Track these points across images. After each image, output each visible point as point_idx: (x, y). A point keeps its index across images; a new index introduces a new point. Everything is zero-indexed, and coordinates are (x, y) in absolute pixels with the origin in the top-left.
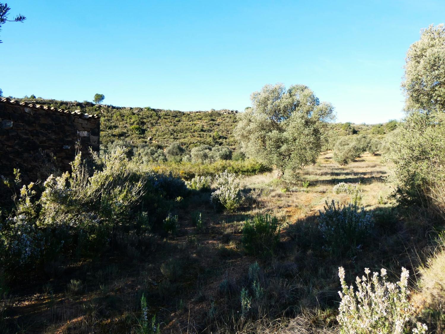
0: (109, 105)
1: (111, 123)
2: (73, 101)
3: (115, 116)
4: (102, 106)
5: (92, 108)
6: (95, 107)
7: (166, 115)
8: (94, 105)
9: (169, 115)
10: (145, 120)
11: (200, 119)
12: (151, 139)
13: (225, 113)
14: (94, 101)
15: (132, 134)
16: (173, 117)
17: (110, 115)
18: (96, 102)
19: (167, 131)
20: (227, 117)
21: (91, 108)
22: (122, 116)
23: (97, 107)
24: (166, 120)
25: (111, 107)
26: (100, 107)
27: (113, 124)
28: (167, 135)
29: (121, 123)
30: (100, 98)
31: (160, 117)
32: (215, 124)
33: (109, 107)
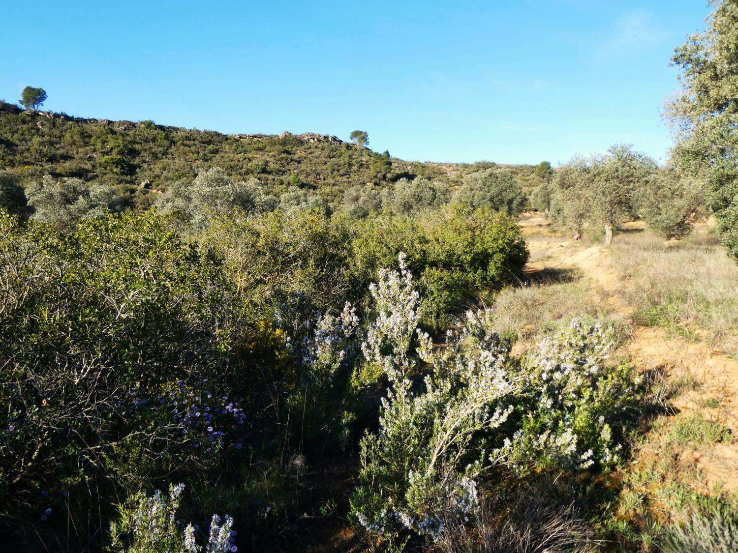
0: (59, 112)
1: (58, 149)
3: (68, 136)
4: (40, 113)
5: (15, 116)
6: (22, 115)
7: (187, 138)
8: (21, 111)
9: (194, 140)
10: (138, 147)
11: (261, 150)
12: (147, 186)
13: (312, 141)
14: (21, 102)
15: (104, 174)
16: (203, 142)
17: (56, 132)
18: (26, 106)
19: (187, 169)
20: (316, 147)
21: (11, 116)
22: (85, 136)
23: (28, 115)
24: (187, 149)
25: (62, 117)
26: (35, 115)
27: (61, 151)
28: (185, 178)
29: (81, 150)
30: (35, 95)
31: (173, 143)
32: (292, 160)
33: (56, 116)
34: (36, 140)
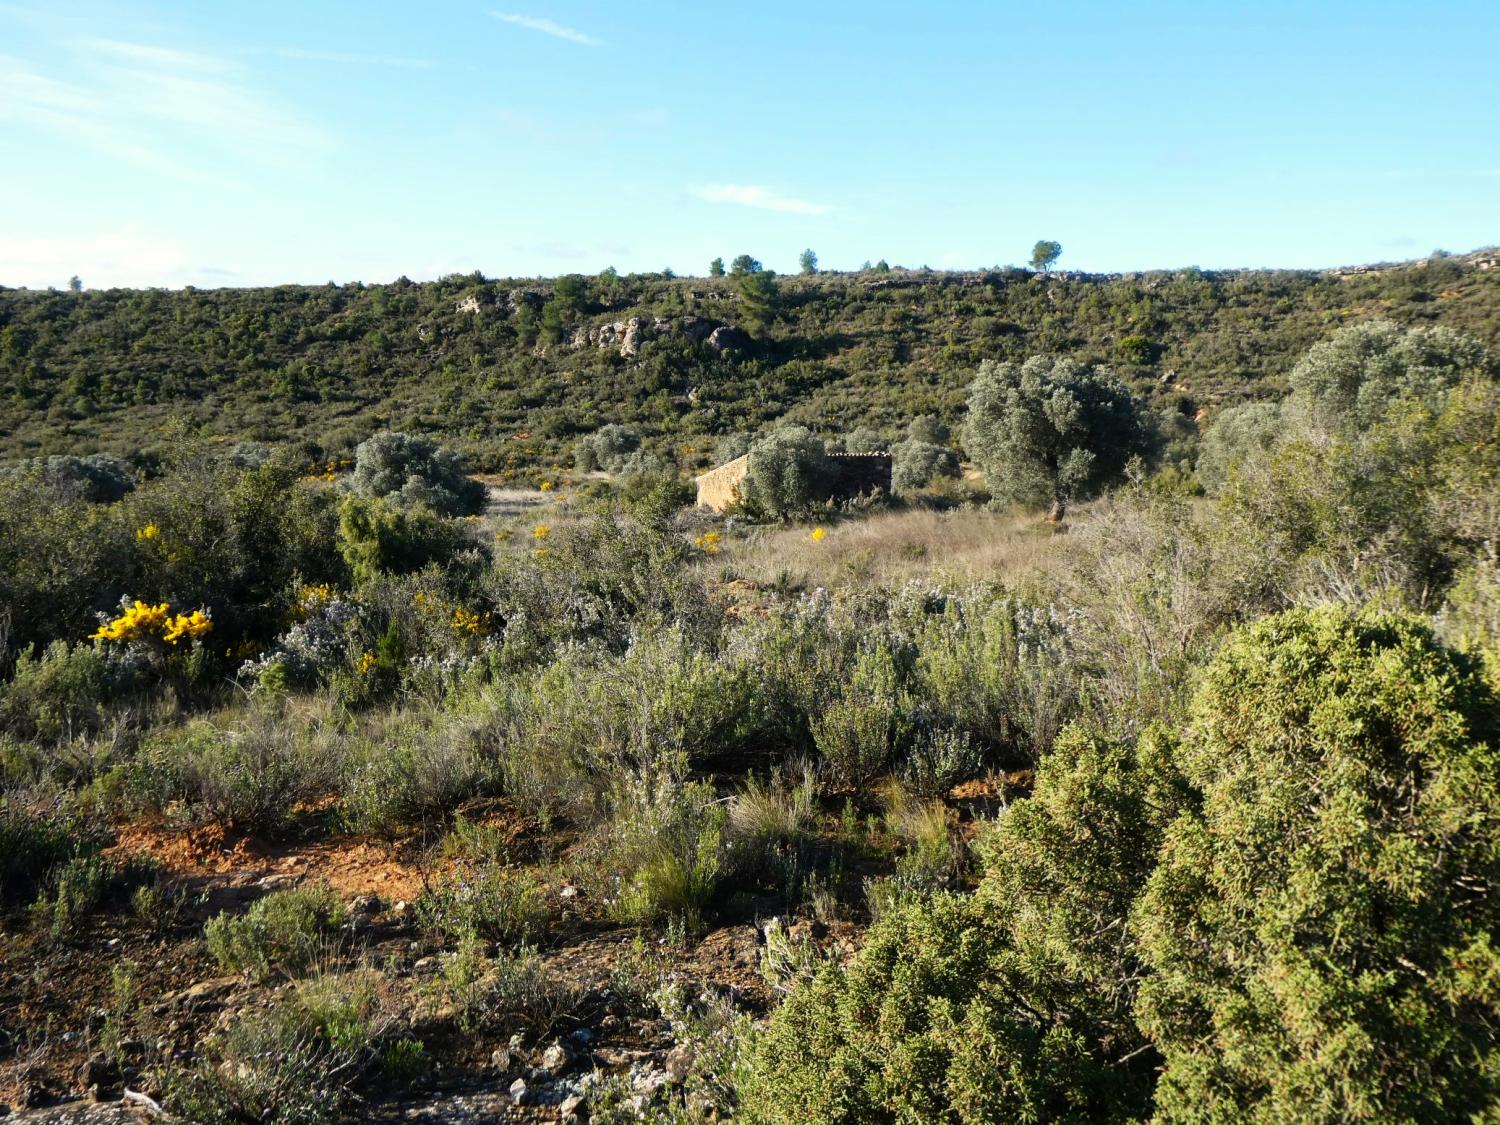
0: (1074, 271)
1: (1069, 331)
2: (975, 269)
3: (1082, 312)
4: (1052, 276)
5: (1024, 285)
6: (1031, 282)
7: (1247, 290)
8: (1031, 276)
9: (1257, 292)
10: (1169, 316)
11: (1372, 296)
12: (1171, 379)
13: (1484, 265)
14: (1031, 263)
15: (1120, 364)
16: (1272, 294)
17: (1069, 303)
18: (1036, 267)
19: (1232, 349)
20: (1486, 280)
21: (1020, 286)
22: (1104, 304)
23: (1038, 282)
24: (1241, 310)
25: (1078, 278)
26: (1047, 280)
27: (1072, 335)
28: (1224, 365)
29: (1097, 329)
30: (1047, 251)
31: (1223, 300)
32: (1420, 315)
33: (1071, 277)
34: (1047, 319)
